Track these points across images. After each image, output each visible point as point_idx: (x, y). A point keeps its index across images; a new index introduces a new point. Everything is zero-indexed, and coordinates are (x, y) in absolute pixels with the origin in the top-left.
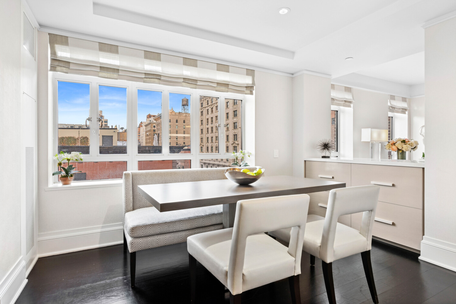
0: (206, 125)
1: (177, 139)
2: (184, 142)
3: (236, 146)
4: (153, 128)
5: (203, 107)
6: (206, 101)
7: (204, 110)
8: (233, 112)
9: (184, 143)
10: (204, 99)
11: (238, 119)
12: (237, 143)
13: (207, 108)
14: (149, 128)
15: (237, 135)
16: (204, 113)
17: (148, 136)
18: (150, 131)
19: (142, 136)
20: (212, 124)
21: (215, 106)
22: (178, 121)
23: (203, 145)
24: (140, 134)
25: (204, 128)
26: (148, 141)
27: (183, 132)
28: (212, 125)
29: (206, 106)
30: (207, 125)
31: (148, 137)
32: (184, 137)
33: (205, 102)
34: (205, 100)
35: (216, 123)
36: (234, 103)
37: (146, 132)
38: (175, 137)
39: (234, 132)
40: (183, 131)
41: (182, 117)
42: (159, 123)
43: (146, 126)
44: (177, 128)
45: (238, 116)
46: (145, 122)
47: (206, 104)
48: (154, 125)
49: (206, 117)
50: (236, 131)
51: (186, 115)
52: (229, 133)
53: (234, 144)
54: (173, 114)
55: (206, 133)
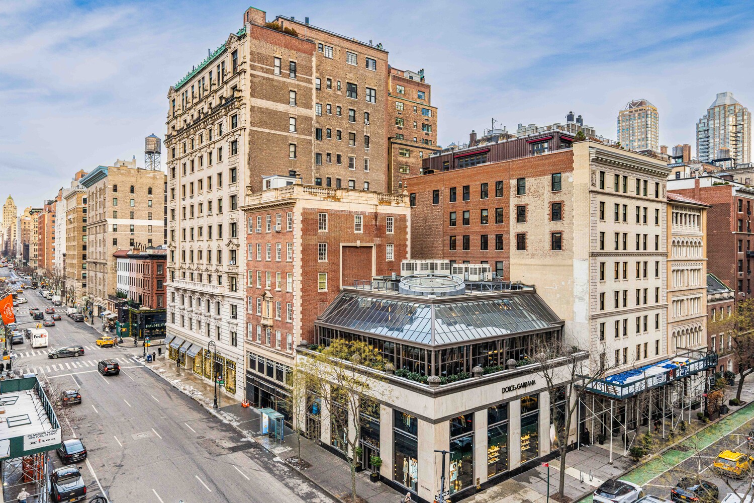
0: (182, 200)
1: (132, 230)
2: (150, 237)
3: (234, 249)
4: (83, 205)
5: (176, 157)
6: (182, 145)
7: (178, 165)
8: (228, 171)
9: (150, 241)
10: (177, 139)
11: (238, 188)
12: (236, 243)
13: (182, 161)
14: (73, 203)
15: (235, 223)
16: (177, 171)
17: (71, 223)
18: (74, 210)
19: (59, 223)
20: (191, 197)
21: (197, 156)
22: (136, 190)
23: (175, 247)
24: (56, 218)
25: (178, 206)
26: (72, 235)
27: (147, 216)
28: (193, 201)
29: (182, 155)
30: (184, 199)
31: (71, 226)
32: (150, 228)
33: (178, 147)
34: (179, 140)
35: (199, 195)
36: (232, 150)
37: (68, 213)
38: (126, 226)
39: (231, 217)
40: (147, 212)
41: (144, 180)
42: (93, 193)
43: (68, 198)
44: (132, 205)
45: (238, 181)
46: (68, 190)
47: (182, 150)
48: (85, 197)
49: (181, 181)
50: (234, 216)
51: (154, 175)
52: (222, 220)
53: (231, 246)
54: (122, 172)
55: (182, 217)
